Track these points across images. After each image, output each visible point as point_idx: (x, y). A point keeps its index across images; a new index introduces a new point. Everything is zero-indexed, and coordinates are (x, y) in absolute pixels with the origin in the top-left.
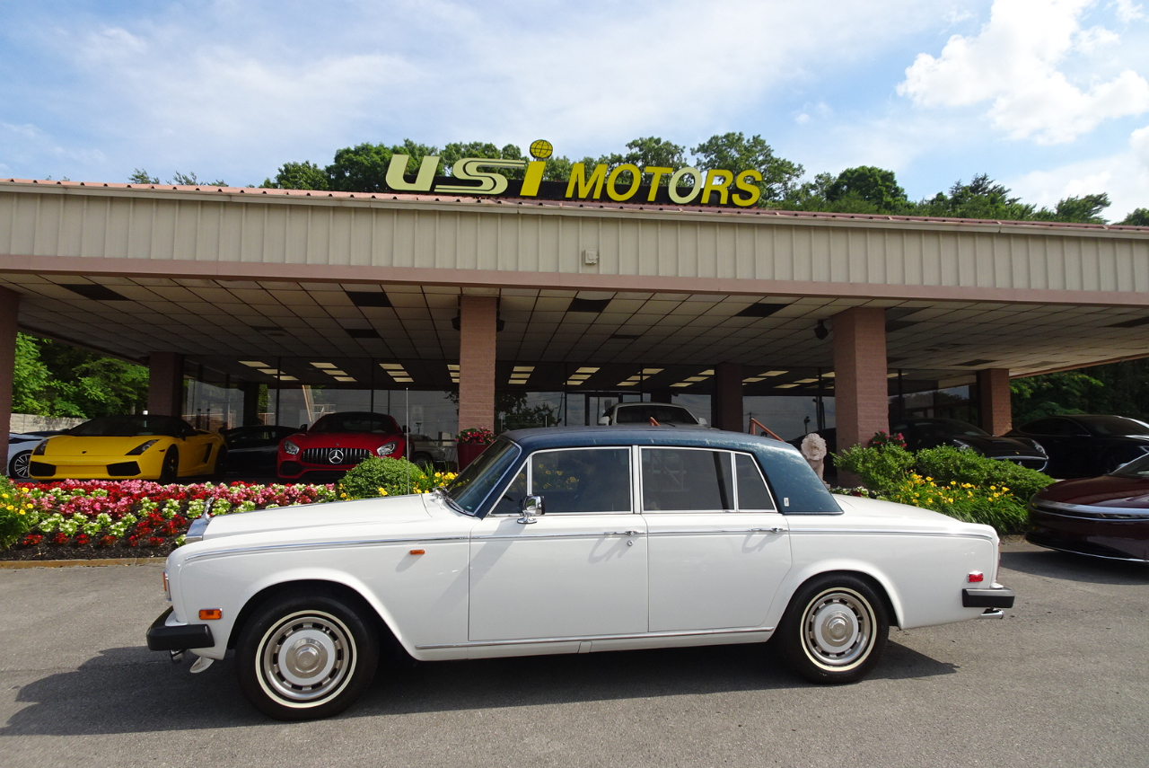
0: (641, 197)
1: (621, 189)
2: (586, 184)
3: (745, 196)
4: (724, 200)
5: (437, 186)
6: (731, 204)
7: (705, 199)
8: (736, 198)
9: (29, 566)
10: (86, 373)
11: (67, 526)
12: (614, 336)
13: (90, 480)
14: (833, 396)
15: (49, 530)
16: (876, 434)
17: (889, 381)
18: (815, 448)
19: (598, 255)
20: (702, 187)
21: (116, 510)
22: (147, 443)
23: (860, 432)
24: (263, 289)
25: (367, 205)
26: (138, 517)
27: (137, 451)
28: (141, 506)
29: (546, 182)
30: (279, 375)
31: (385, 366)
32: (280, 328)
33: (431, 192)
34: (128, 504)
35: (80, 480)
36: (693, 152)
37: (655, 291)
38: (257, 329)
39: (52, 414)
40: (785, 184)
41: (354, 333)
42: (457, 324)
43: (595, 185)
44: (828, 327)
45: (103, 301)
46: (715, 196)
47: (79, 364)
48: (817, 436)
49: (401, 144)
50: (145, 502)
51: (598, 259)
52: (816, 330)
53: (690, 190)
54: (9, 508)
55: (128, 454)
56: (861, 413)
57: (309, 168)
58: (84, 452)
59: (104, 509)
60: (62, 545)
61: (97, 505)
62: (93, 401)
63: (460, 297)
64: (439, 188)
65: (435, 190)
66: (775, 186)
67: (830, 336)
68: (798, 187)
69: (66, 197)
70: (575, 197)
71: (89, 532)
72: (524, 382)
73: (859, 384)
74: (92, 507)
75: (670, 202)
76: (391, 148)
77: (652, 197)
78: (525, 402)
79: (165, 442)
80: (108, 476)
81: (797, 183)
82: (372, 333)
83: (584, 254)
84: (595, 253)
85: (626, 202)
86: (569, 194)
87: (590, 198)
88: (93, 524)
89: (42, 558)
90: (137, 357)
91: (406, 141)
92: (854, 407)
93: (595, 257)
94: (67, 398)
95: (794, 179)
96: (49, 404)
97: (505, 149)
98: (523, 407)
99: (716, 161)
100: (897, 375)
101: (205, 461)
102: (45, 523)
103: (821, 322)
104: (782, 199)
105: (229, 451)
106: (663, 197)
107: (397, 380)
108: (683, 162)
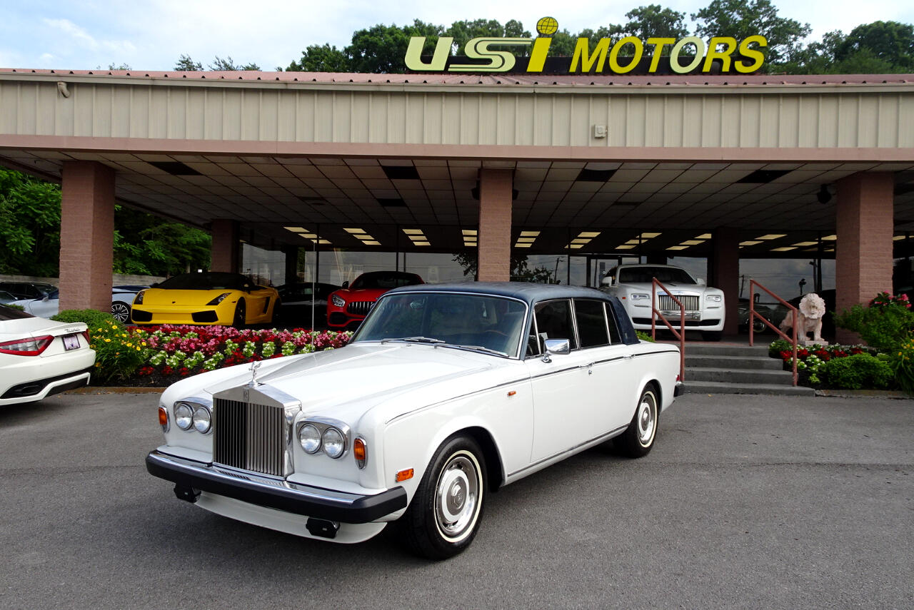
0: (643, 69)
1: (623, 62)
2: (589, 58)
3: (750, 63)
4: (726, 68)
5: (451, 66)
6: (733, 71)
7: (707, 68)
8: (739, 66)
9: (145, 392)
10: (149, 237)
11: (172, 361)
12: (617, 203)
13: (182, 325)
14: (834, 258)
15: (158, 364)
16: (879, 294)
17: (895, 243)
18: (814, 307)
19: (607, 129)
20: (705, 55)
21: (207, 350)
22: (222, 296)
23: (861, 293)
24: (313, 165)
25: (401, 89)
26: (225, 355)
27: (215, 302)
28: (225, 346)
29: (551, 58)
30: (318, 239)
31: (407, 231)
32: (322, 199)
33: (446, 72)
34: (215, 345)
35: (174, 325)
36: (693, 17)
37: (659, 162)
38: (303, 199)
39: (124, 272)
40: (790, 44)
41: (385, 202)
42: (476, 194)
43: (598, 58)
44: (831, 191)
45: (179, 176)
46: (717, 63)
47: (144, 229)
48: (816, 296)
49: (411, 24)
50: (229, 343)
51: (607, 133)
52: (818, 194)
53: (692, 58)
54: (128, 345)
55: (208, 305)
56: (863, 274)
57: (329, 49)
58: (174, 302)
59: (198, 348)
60: (169, 375)
61: (192, 345)
62: (156, 261)
63: (481, 170)
64: (453, 68)
65: (449, 70)
66: (780, 48)
67: (834, 199)
68: (804, 48)
69: (154, 88)
70: (579, 72)
71: (189, 366)
72: (529, 246)
73: (862, 247)
74: (188, 345)
75: (672, 72)
76: (403, 28)
77: (653, 68)
78: (526, 264)
79: (235, 295)
80: (193, 322)
81: (803, 43)
82: (400, 202)
83: (594, 128)
84: (604, 127)
85: (628, 74)
86: (573, 68)
87: (593, 72)
88: (191, 360)
89: (155, 385)
90: (202, 223)
91: (416, 21)
92: (856, 269)
93: (604, 131)
94: (134, 258)
95: (800, 39)
96: (120, 262)
97: (508, 25)
98: (524, 269)
99: (716, 26)
100: (903, 237)
101: (265, 311)
102: (154, 358)
103: (824, 186)
104: (786, 61)
105: (283, 304)
106: (665, 68)
107: (417, 244)
108: (683, 28)
